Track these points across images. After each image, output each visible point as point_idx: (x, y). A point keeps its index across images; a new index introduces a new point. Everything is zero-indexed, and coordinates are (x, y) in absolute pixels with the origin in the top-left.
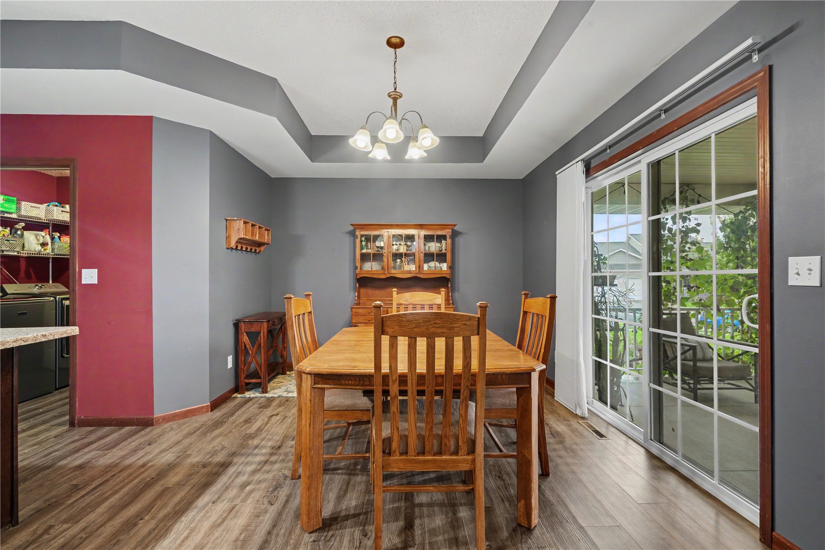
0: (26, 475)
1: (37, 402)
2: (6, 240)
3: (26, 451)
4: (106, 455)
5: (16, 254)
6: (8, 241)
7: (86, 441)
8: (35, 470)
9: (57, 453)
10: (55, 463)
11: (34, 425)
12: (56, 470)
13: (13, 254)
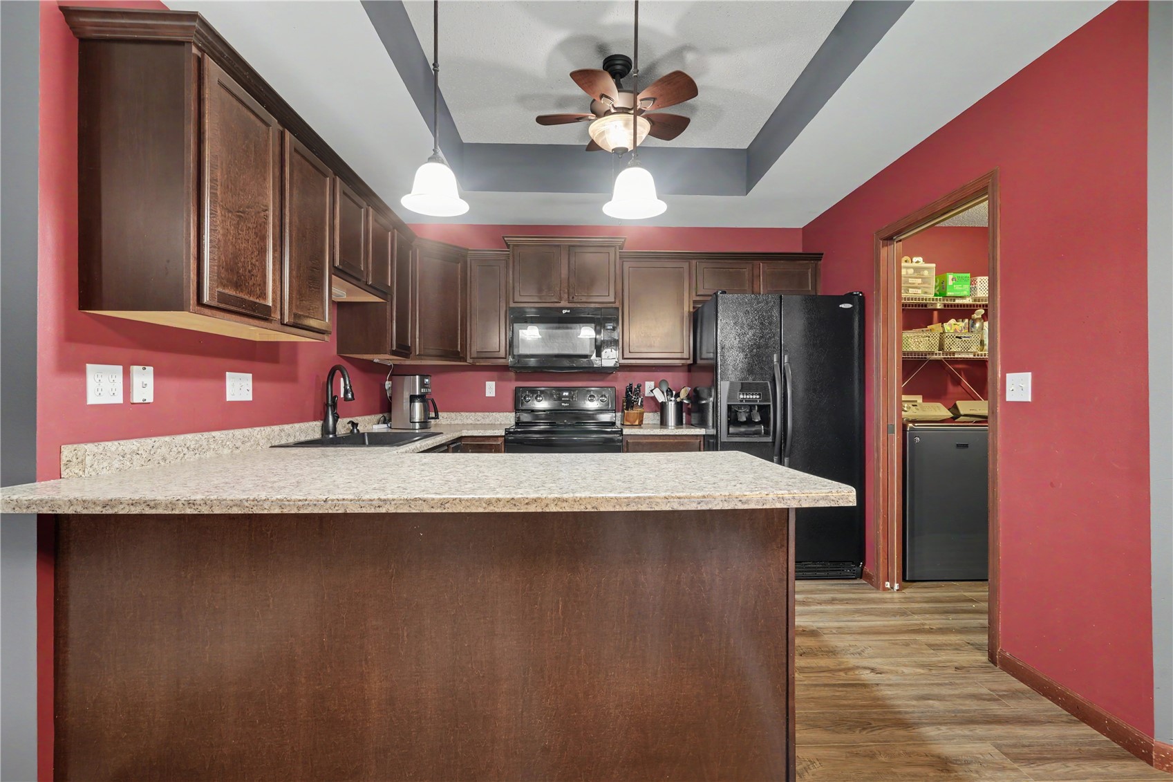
0: (875, 716)
1: (981, 589)
2: (957, 337)
3: (906, 670)
4: (1004, 769)
5: (971, 356)
6: (960, 338)
7: (996, 709)
8: (890, 716)
9: (936, 704)
10: (922, 723)
11: (947, 628)
12: (912, 738)
13: (967, 356)
